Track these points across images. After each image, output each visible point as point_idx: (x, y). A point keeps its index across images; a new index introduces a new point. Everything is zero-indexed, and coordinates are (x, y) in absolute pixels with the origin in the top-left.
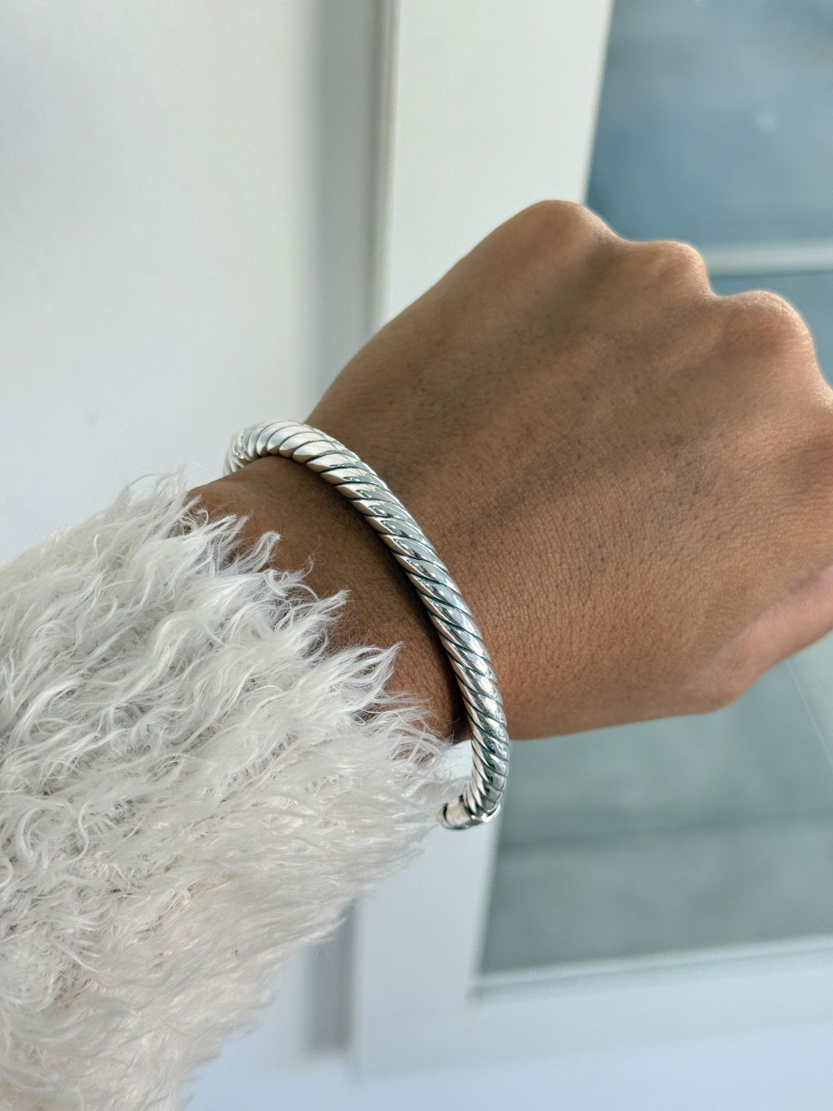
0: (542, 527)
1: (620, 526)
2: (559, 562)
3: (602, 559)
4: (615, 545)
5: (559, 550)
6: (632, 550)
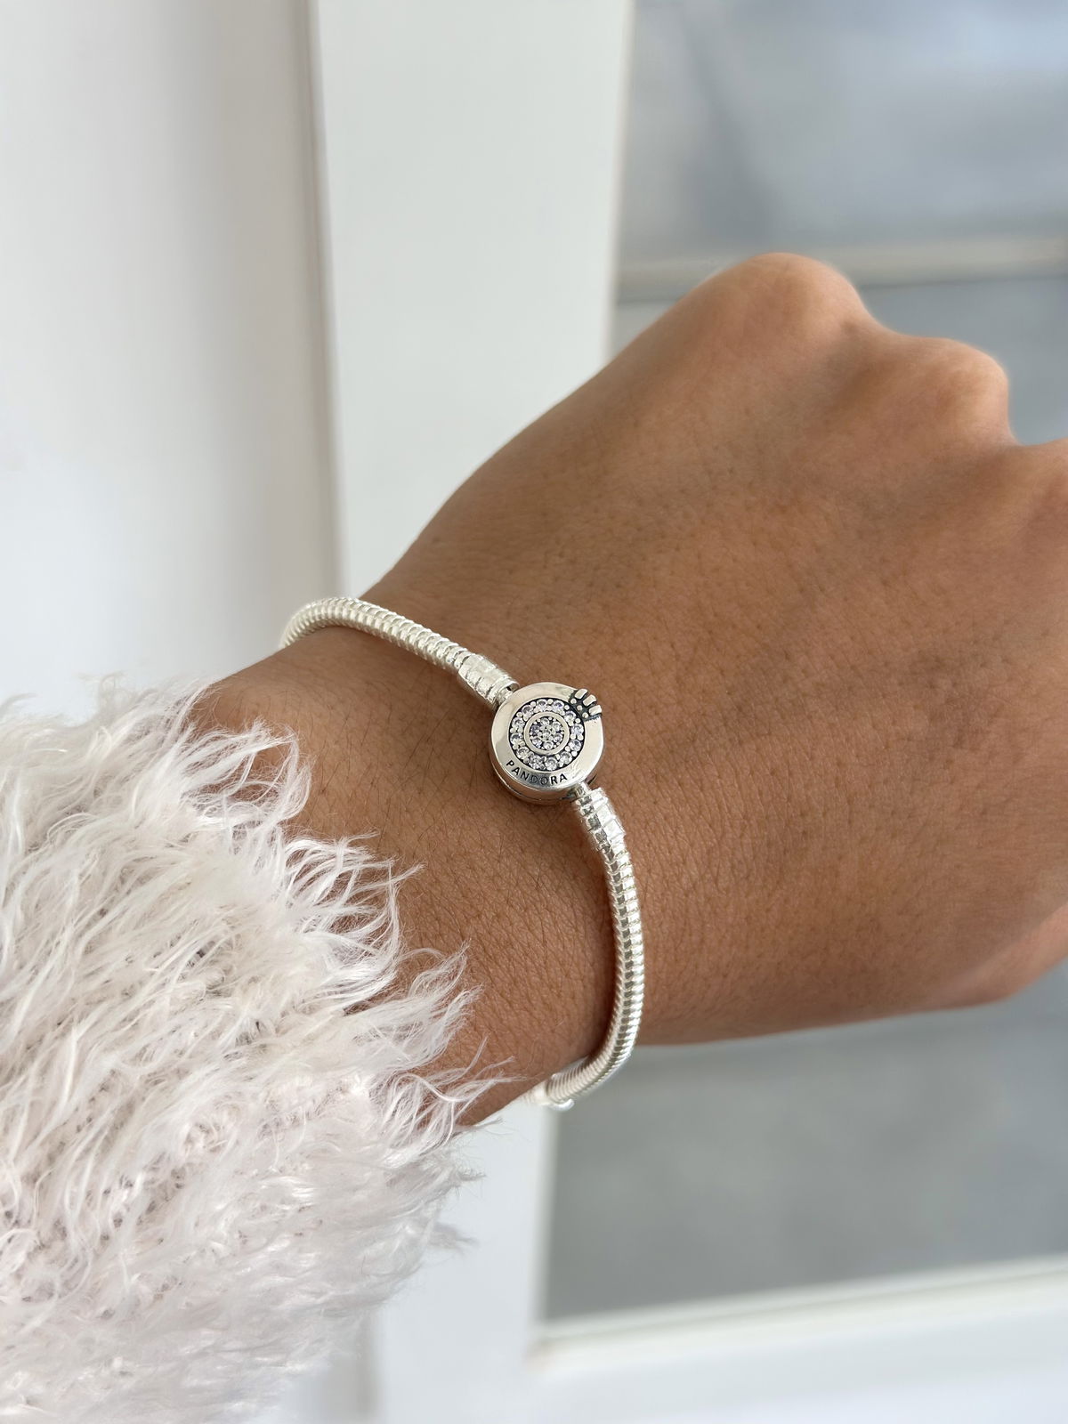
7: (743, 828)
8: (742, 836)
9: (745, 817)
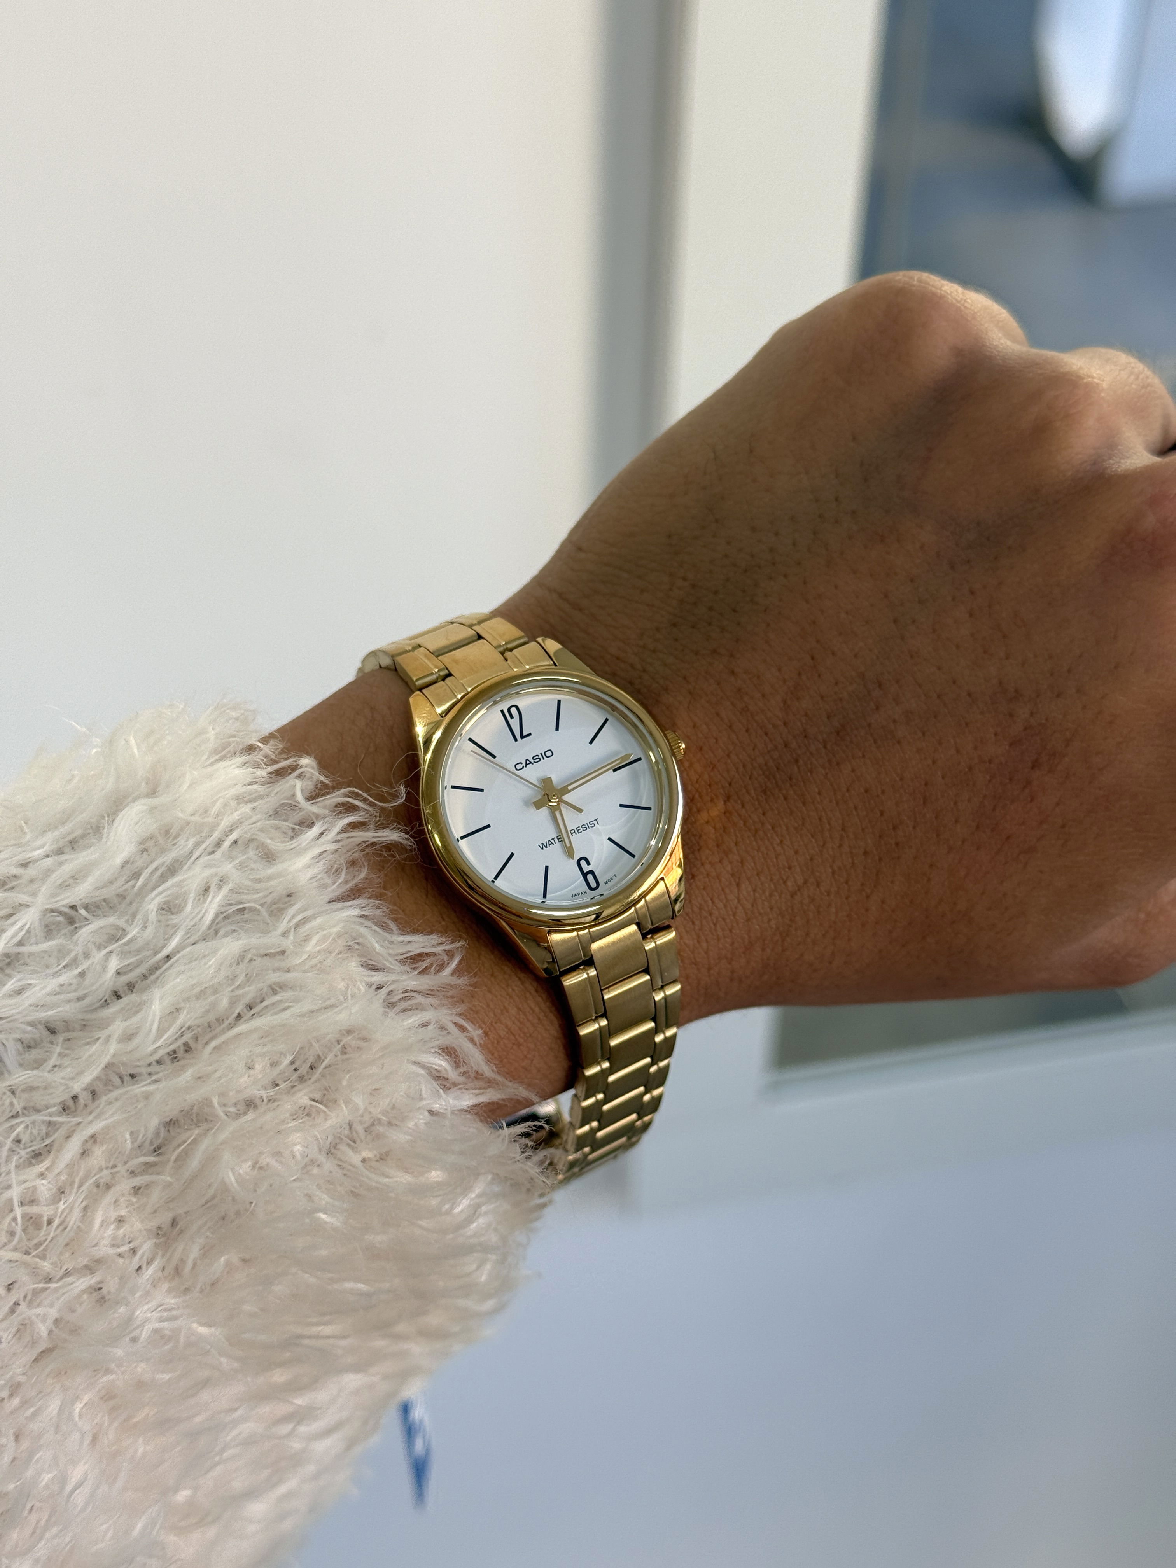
0: (818, 797)
1: (924, 803)
2: (838, 845)
3: (897, 844)
4: (914, 828)
5: (840, 829)
6: (938, 835)
7: (842, 838)
8: (841, 846)
9: (843, 829)
